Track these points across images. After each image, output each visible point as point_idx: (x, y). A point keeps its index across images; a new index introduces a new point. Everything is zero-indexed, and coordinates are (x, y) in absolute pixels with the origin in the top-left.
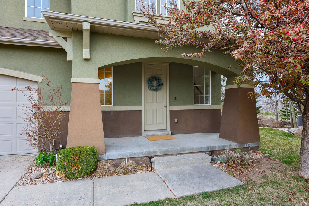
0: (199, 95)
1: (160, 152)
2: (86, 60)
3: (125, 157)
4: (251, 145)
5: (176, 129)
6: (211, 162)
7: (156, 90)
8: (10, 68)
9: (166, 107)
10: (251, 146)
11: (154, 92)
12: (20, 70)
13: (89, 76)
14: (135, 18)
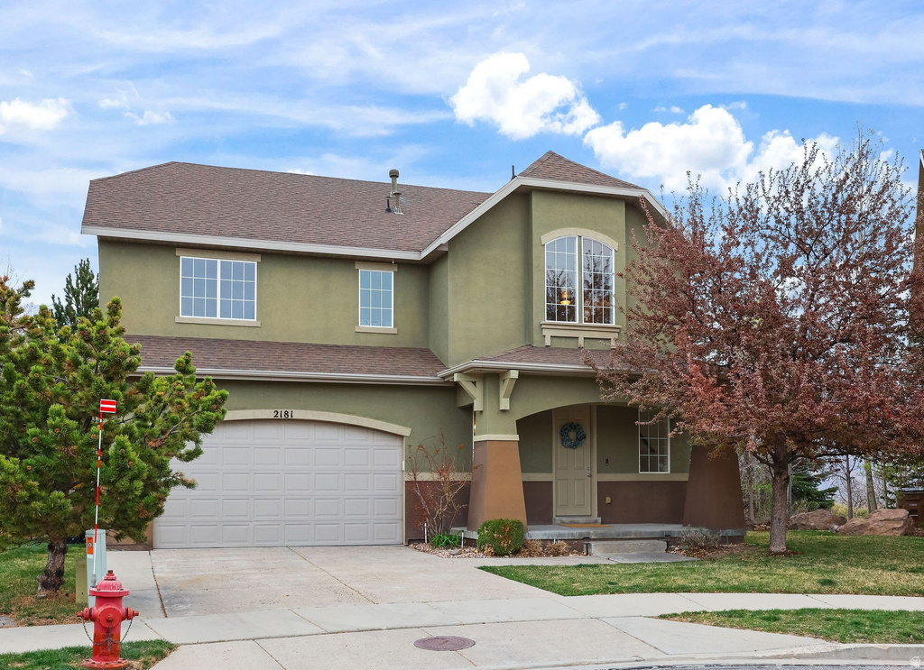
0: (649, 455)
1: (596, 535)
2: (504, 411)
3: (551, 538)
4: (730, 532)
5: (608, 514)
6: (666, 550)
7: (574, 446)
8: (371, 417)
9: (591, 476)
10: (730, 535)
11: (570, 450)
12: (382, 419)
13: (506, 432)
14: (545, 332)
